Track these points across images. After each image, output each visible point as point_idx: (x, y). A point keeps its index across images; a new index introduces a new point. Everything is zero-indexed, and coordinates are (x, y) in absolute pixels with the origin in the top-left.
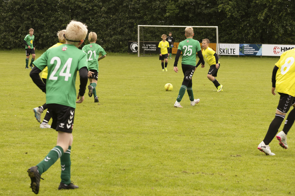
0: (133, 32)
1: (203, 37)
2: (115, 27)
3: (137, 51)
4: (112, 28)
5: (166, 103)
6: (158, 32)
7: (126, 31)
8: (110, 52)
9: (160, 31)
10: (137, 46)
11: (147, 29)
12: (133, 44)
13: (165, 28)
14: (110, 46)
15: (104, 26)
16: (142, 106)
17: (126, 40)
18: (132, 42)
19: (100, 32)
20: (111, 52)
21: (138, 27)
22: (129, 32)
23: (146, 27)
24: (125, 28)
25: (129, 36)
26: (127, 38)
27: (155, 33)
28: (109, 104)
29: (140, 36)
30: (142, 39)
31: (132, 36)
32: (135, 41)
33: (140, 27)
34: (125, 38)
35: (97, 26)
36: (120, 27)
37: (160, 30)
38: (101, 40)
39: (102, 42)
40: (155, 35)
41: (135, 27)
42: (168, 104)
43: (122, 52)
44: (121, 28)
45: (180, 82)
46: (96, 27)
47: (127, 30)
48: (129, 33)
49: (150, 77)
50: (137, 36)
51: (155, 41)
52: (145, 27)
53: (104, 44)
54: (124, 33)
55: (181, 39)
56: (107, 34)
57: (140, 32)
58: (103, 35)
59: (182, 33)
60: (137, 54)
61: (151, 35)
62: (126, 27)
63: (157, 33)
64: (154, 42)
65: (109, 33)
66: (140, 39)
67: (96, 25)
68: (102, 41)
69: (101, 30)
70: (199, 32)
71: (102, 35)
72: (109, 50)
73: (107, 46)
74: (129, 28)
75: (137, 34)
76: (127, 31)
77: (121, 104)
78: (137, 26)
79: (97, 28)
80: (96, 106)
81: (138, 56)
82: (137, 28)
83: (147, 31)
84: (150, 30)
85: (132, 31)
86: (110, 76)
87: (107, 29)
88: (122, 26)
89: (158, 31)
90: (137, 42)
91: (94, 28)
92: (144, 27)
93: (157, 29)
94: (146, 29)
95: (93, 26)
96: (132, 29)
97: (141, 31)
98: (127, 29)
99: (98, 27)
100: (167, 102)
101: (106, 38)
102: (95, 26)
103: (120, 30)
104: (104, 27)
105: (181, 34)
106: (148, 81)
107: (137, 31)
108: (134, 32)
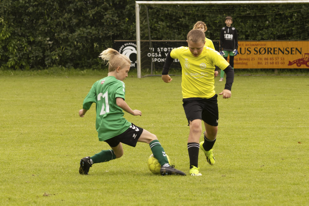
0: (124, 19)
1: (293, 26)
2: (82, 8)
3: (136, 65)
4: (73, 10)
5: (208, 188)
6: (184, 17)
7: (108, 16)
8: (69, 68)
9: (189, 15)
10: (135, 51)
11: (158, 11)
12: (125, 47)
13: (201, 8)
14: (70, 53)
15: (53, 5)
16: (149, 197)
17: (109, 37)
18: (123, 43)
19: (45, 20)
20: (73, 68)
21: (137, 6)
22: (115, 18)
23: (155, 5)
24: (106, 9)
25: (115, 29)
26: (111, 33)
27: (177, 20)
28: (70, 194)
29: (141, 28)
30: (146, 35)
31: (122, 27)
32: (130, 39)
33: (141, 5)
34: (106, 34)
35: (36, 6)
36: (93, 8)
37: (191, 12)
38: (48, 39)
39: (49, 44)
40: (178, 25)
41: (128, 6)
42: (212, 189)
43: (100, 66)
44: (96, 8)
45: (241, 136)
46: (35, 8)
47: (109, 14)
48: (113, 20)
49: (167, 126)
50: (135, 26)
51: (179, 39)
52: (153, 6)
53: (54, 50)
54: (103, 21)
55: (241, 32)
56: (62, 23)
57: (140, 19)
58: (51, 28)
59: (242, 17)
60: (136, 72)
61: (168, 24)
62: (108, 5)
63: (183, 19)
64: (175, 41)
65: (66, 23)
66: (141, 34)
67: (36, 3)
68: (50, 42)
69: (48, 16)
70: (283, 14)
71: (49, 26)
72: (69, 64)
73: (63, 54)
74: (114, 9)
75: (135, 22)
76: (110, 16)
77: (99, 194)
78: (135, 3)
79: (37, 10)
80: (39, 200)
81: (137, 77)
82: (134, 8)
83: (158, 15)
84: (167, 12)
85: (121, 16)
86: (72, 126)
87: (62, 11)
88: (98, 6)
89: (185, 14)
90: (135, 43)
91: (31, 9)
92: (149, 6)
93: (183, 10)
94: (155, 11)
95: (28, 5)
96: (122, 12)
97: (145, 15)
98: (109, 12)
99: (40, 8)
100: (209, 186)
101: (58, 35)
102: (33, 6)
103: (93, 13)
104: (55, 9)
105: (241, 22)
106: (164, 136)
107: (135, 15)
108: (127, 19)
